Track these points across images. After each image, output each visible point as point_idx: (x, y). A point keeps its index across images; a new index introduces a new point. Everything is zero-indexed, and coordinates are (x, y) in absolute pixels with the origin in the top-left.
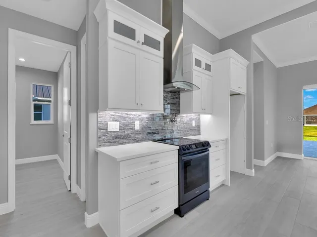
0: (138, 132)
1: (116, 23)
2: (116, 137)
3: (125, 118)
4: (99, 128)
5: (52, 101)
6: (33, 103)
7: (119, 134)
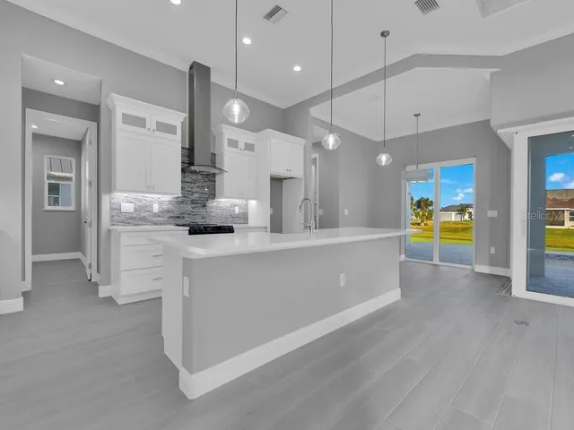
0: (156, 215)
1: (124, 115)
2: (131, 218)
3: (140, 201)
4: (112, 209)
5: (74, 179)
6: (47, 182)
7: (134, 215)
